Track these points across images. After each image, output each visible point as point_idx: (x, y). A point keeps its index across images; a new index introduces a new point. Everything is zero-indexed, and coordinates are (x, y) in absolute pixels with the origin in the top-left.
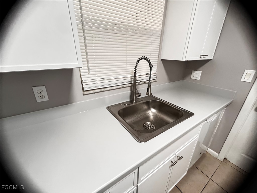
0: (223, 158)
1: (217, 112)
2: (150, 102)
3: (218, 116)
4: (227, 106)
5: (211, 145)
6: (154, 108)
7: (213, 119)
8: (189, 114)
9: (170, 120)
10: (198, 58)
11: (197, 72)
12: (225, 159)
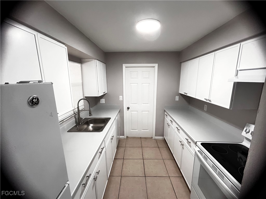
0: (126, 137)
1: (117, 116)
2: (89, 121)
3: (118, 117)
4: (119, 112)
5: (120, 134)
6: (92, 123)
7: (117, 118)
8: (109, 119)
9: (103, 125)
10: (103, 94)
11: (102, 99)
12: (127, 137)
